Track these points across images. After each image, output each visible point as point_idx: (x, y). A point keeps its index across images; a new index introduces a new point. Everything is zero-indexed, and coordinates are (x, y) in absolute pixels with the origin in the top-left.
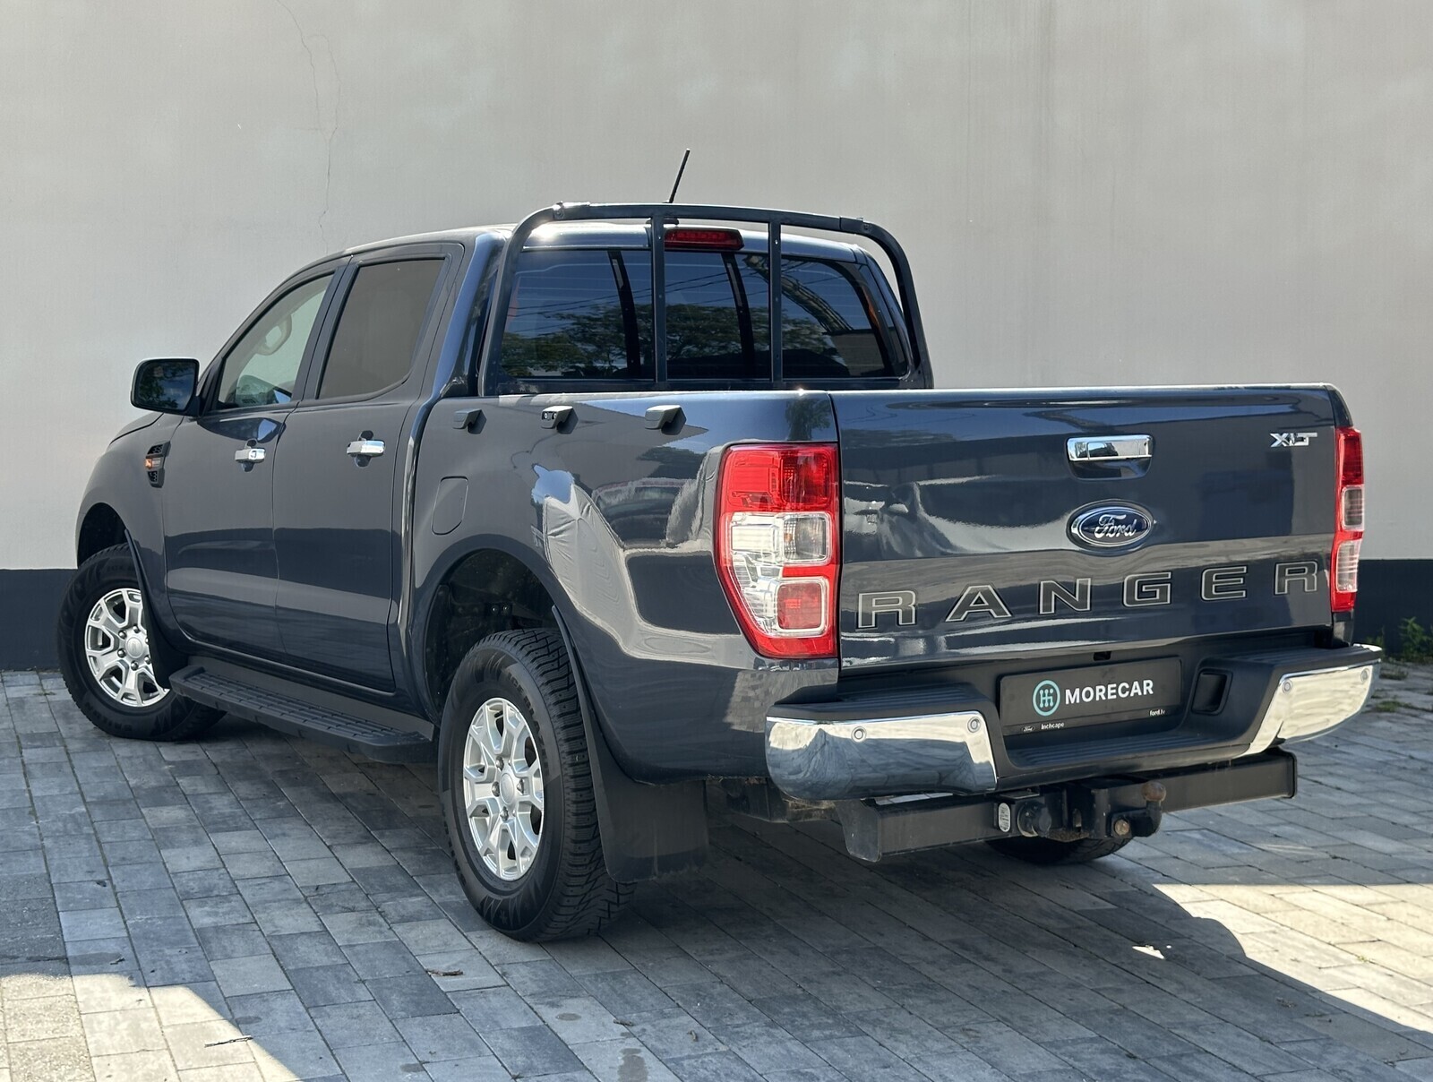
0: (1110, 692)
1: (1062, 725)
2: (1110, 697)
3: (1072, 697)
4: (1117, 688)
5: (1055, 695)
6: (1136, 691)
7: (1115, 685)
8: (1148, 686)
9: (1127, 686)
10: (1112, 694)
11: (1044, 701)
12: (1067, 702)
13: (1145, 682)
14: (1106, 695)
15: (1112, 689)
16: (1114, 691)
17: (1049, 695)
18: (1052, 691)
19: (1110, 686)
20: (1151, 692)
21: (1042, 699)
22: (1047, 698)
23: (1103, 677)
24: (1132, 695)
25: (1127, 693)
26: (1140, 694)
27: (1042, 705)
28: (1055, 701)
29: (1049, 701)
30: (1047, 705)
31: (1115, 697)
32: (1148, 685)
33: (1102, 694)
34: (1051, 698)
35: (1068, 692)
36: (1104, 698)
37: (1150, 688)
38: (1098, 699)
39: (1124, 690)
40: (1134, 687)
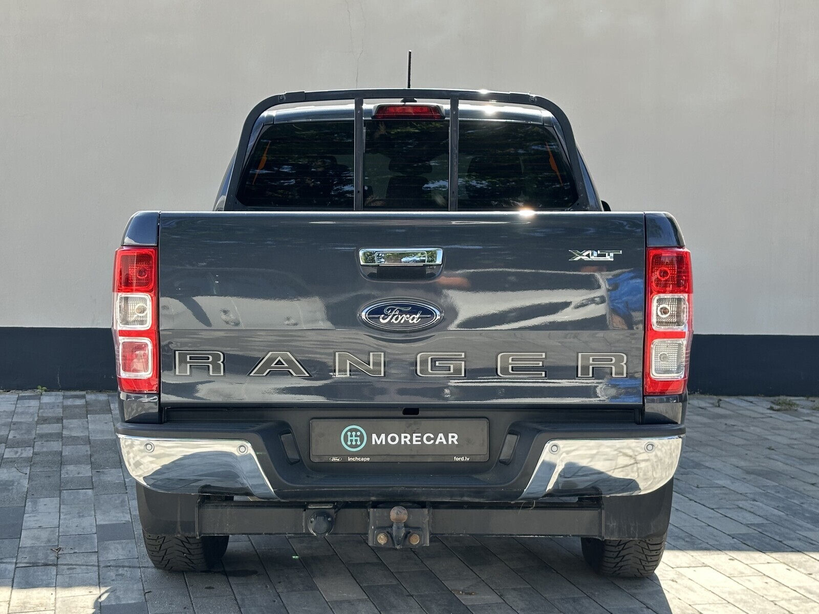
0: (414, 439)
1: (368, 459)
2: (414, 443)
3: (378, 440)
4: (422, 437)
5: (361, 436)
6: (441, 441)
7: (420, 435)
8: (453, 438)
9: (432, 436)
10: (417, 441)
11: (352, 441)
12: (374, 443)
13: (450, 435)
14: (411, 440)
15: (417, 437)
16: (419, 439)
17: (356, 436)
18: (359, 434)
19: (414, 435)
20: (456, 443)
21: (350, 438)
22: (354, 438)
23: (408, 427)
24: (437, 443)
25: (432, 441)
26: (445, 443)
27: (349, 443)
28: (362, 442)
29: (356, 441)
30: (354, 443)
31: (420, 443)
33: (407, 440)
34: (358, 438)
35: (374, 436)
36: (409, 443)
37: (455, 440)
38: (403, 443)
39: (429, 439)
40: (439, 438)
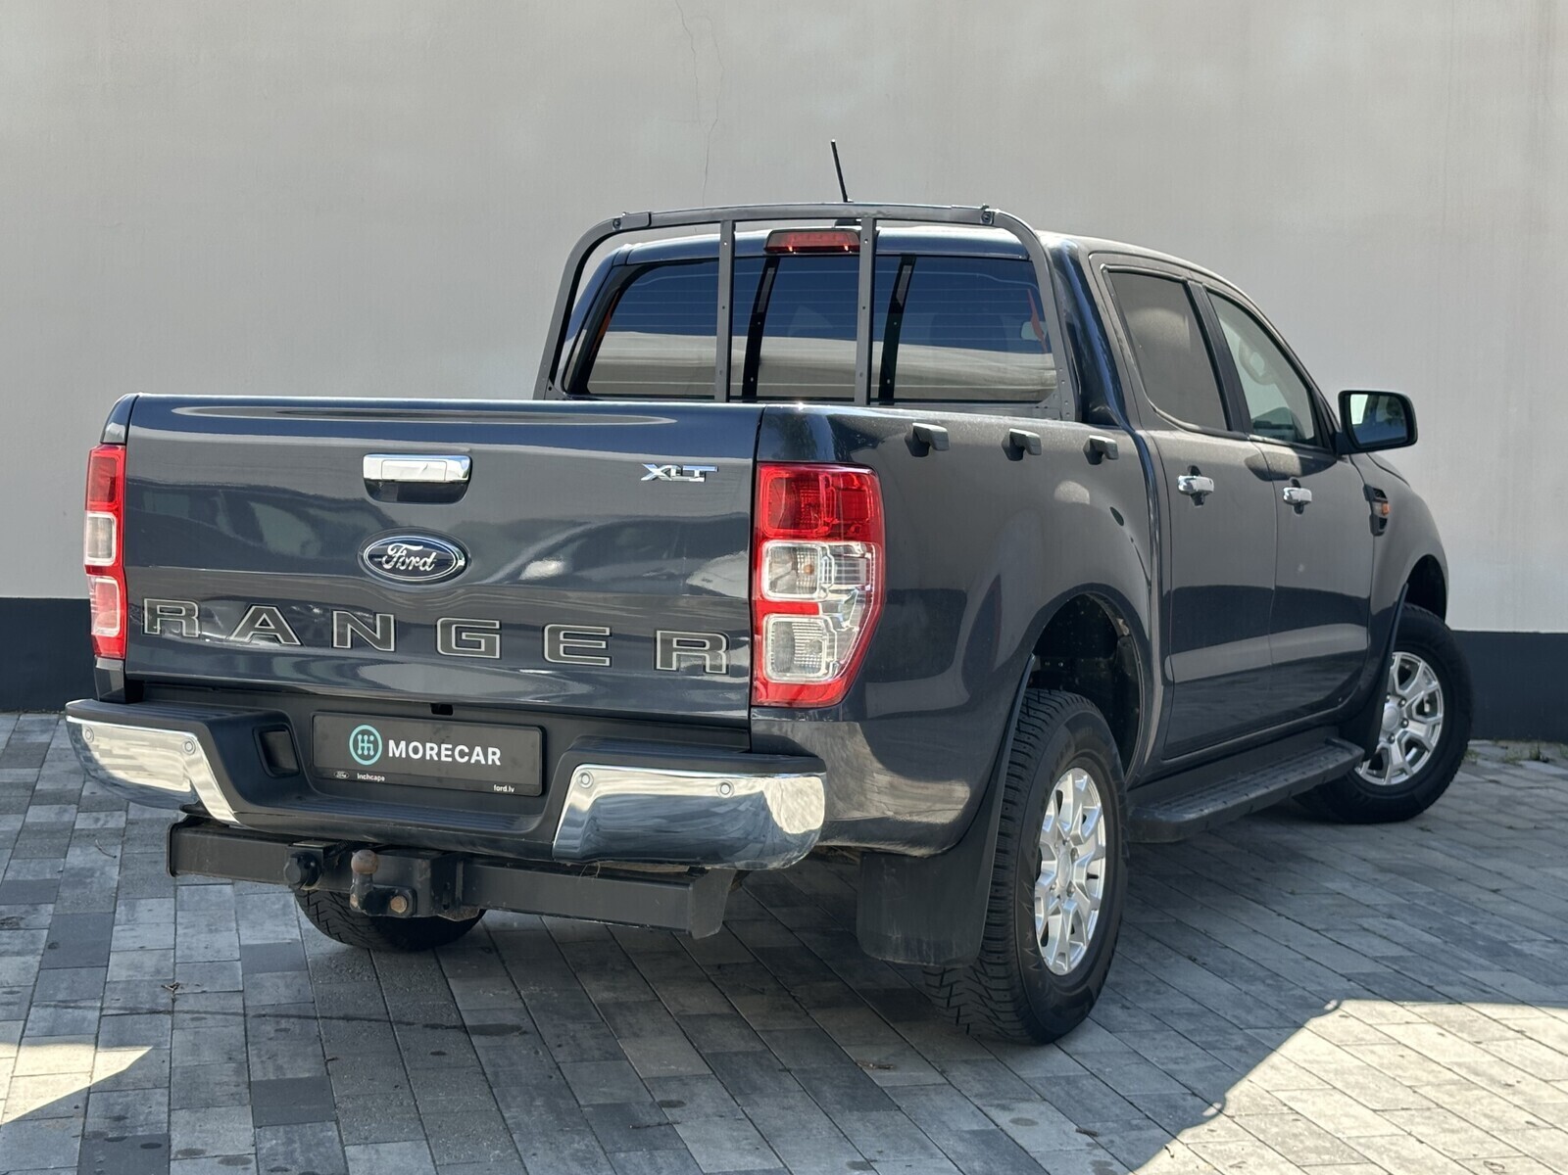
0: (443, 752)
1: (383, 779)
2: (443, 759)
3: (397, 750)
4: (453, 750)
5: (375, 743)
6: (478, 758)
7: (450, 746)
8: (494, 756)
9: (467, 750)
10: (447, 756)
11: (363, 748)
12: (391, 755)
13: (490, 750)
14: (439, 754)
15: (447, 749)
16: (449, 753)
17: (369, 742)
18: (372, 738)
19: (444, 746)
20: (498, 763)
21: (360, 745)
22: (366, 745)
23: (435, 733)
24: (473, 761)
25: (467, 758)
26: (483, 762)
27: (360, 752)
28: (376, 751)
29: (369, 749)
30: (366, 753)
31: (450, 759)
32: (494, 754)
33: (434, 753)
34: (371, 746)
35: (392, 743)
36: (436, 758)
37: (496, 758)
38: (428, 758)
39: (462, 754)
40: (475, 753)
